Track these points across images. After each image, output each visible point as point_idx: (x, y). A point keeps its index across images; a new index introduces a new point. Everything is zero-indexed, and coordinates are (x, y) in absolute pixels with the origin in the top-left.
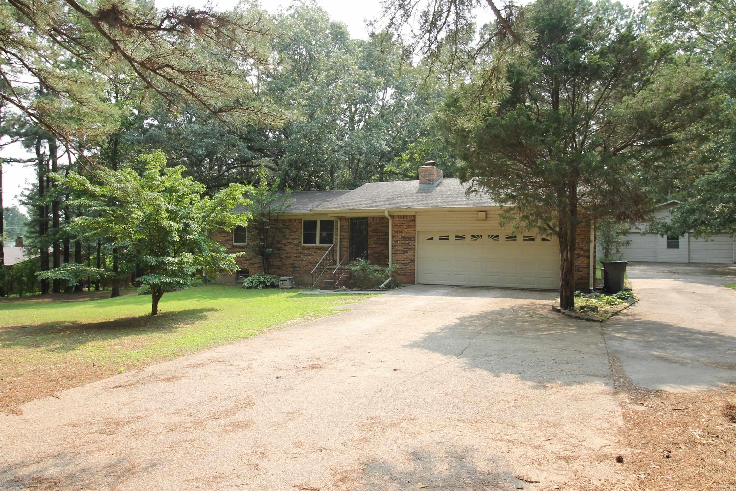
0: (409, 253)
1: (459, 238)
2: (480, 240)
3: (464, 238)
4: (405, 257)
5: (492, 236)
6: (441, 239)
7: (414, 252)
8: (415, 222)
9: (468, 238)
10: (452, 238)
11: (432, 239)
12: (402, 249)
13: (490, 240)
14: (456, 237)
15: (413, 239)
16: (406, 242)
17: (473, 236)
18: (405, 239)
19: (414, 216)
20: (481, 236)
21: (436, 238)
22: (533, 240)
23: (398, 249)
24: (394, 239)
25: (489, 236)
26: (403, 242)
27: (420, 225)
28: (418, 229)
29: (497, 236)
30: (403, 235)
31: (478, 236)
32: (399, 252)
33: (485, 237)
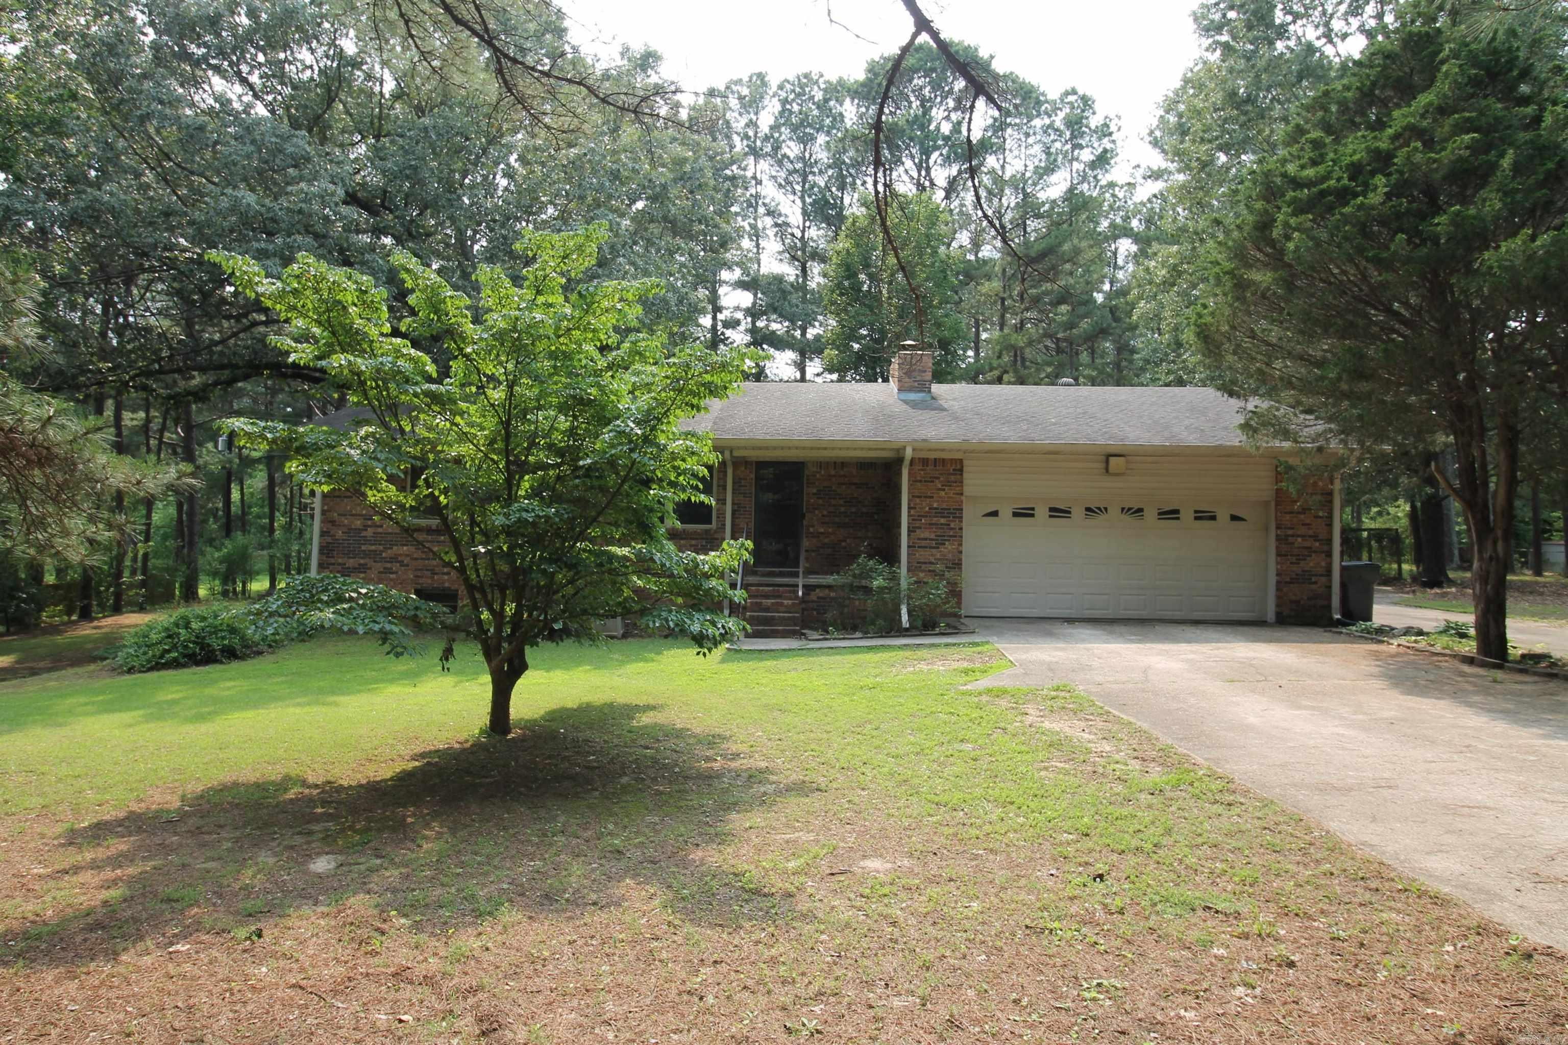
0: (949, 547)
1: (1057, 512)
2: (1103, 517)
3: (1069, 512)
4: (938, 556)
5: (1129, 509)
6: (1015, 515)
7: (961, 545)
8: (962, 475)
9: (1078, 513)
10: (1042, 512)
11: (995, 514)
12: (933, 536)
13: (1126, 518)
14: (1051, 510)
15: (956, 513)
16: (943, 521)
17: (1088, 509)
18: (941, 513)
19: (961, 461)
20: (1106, 509)
21: (1006, 513)
22: (1213, 518)
23: (922, 536)
24: (912, 512)
25: (1123, 509)
26: (935, 520)
27: (973, 483)
28: (968, 490)
29: (1140, 510)
30: (935, 505)
31: (1099, 509)
32: (924, 543)
33: (1114, 511)
